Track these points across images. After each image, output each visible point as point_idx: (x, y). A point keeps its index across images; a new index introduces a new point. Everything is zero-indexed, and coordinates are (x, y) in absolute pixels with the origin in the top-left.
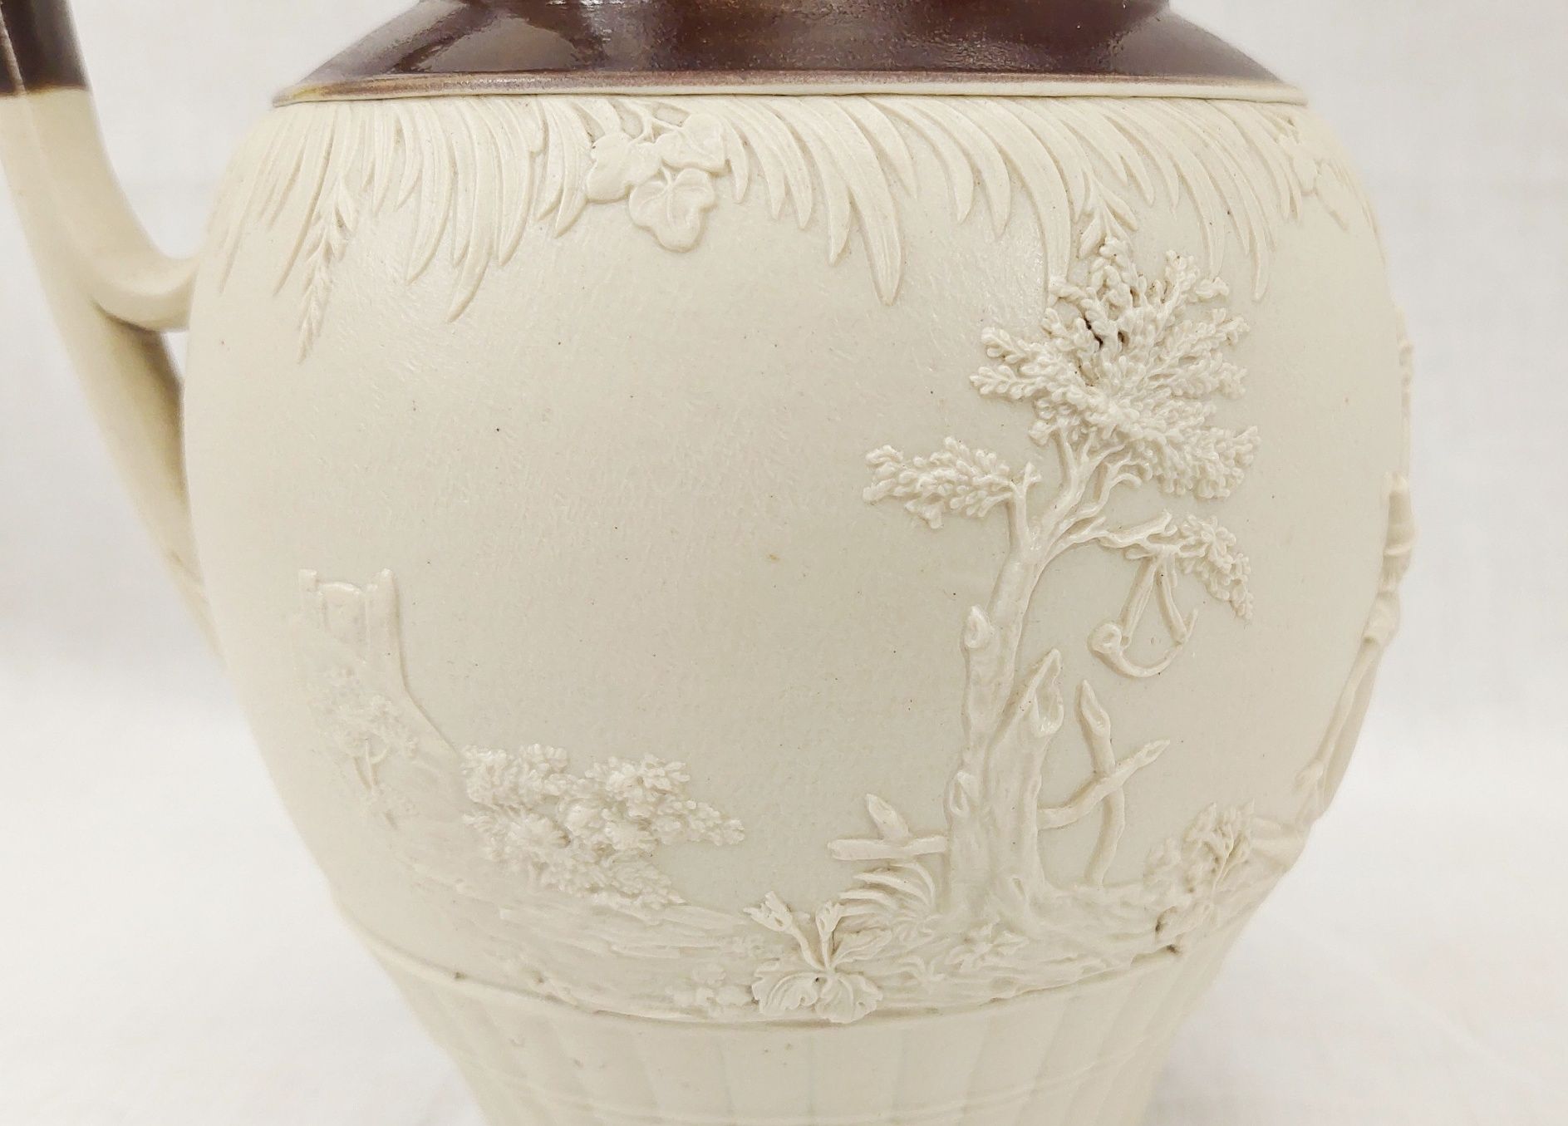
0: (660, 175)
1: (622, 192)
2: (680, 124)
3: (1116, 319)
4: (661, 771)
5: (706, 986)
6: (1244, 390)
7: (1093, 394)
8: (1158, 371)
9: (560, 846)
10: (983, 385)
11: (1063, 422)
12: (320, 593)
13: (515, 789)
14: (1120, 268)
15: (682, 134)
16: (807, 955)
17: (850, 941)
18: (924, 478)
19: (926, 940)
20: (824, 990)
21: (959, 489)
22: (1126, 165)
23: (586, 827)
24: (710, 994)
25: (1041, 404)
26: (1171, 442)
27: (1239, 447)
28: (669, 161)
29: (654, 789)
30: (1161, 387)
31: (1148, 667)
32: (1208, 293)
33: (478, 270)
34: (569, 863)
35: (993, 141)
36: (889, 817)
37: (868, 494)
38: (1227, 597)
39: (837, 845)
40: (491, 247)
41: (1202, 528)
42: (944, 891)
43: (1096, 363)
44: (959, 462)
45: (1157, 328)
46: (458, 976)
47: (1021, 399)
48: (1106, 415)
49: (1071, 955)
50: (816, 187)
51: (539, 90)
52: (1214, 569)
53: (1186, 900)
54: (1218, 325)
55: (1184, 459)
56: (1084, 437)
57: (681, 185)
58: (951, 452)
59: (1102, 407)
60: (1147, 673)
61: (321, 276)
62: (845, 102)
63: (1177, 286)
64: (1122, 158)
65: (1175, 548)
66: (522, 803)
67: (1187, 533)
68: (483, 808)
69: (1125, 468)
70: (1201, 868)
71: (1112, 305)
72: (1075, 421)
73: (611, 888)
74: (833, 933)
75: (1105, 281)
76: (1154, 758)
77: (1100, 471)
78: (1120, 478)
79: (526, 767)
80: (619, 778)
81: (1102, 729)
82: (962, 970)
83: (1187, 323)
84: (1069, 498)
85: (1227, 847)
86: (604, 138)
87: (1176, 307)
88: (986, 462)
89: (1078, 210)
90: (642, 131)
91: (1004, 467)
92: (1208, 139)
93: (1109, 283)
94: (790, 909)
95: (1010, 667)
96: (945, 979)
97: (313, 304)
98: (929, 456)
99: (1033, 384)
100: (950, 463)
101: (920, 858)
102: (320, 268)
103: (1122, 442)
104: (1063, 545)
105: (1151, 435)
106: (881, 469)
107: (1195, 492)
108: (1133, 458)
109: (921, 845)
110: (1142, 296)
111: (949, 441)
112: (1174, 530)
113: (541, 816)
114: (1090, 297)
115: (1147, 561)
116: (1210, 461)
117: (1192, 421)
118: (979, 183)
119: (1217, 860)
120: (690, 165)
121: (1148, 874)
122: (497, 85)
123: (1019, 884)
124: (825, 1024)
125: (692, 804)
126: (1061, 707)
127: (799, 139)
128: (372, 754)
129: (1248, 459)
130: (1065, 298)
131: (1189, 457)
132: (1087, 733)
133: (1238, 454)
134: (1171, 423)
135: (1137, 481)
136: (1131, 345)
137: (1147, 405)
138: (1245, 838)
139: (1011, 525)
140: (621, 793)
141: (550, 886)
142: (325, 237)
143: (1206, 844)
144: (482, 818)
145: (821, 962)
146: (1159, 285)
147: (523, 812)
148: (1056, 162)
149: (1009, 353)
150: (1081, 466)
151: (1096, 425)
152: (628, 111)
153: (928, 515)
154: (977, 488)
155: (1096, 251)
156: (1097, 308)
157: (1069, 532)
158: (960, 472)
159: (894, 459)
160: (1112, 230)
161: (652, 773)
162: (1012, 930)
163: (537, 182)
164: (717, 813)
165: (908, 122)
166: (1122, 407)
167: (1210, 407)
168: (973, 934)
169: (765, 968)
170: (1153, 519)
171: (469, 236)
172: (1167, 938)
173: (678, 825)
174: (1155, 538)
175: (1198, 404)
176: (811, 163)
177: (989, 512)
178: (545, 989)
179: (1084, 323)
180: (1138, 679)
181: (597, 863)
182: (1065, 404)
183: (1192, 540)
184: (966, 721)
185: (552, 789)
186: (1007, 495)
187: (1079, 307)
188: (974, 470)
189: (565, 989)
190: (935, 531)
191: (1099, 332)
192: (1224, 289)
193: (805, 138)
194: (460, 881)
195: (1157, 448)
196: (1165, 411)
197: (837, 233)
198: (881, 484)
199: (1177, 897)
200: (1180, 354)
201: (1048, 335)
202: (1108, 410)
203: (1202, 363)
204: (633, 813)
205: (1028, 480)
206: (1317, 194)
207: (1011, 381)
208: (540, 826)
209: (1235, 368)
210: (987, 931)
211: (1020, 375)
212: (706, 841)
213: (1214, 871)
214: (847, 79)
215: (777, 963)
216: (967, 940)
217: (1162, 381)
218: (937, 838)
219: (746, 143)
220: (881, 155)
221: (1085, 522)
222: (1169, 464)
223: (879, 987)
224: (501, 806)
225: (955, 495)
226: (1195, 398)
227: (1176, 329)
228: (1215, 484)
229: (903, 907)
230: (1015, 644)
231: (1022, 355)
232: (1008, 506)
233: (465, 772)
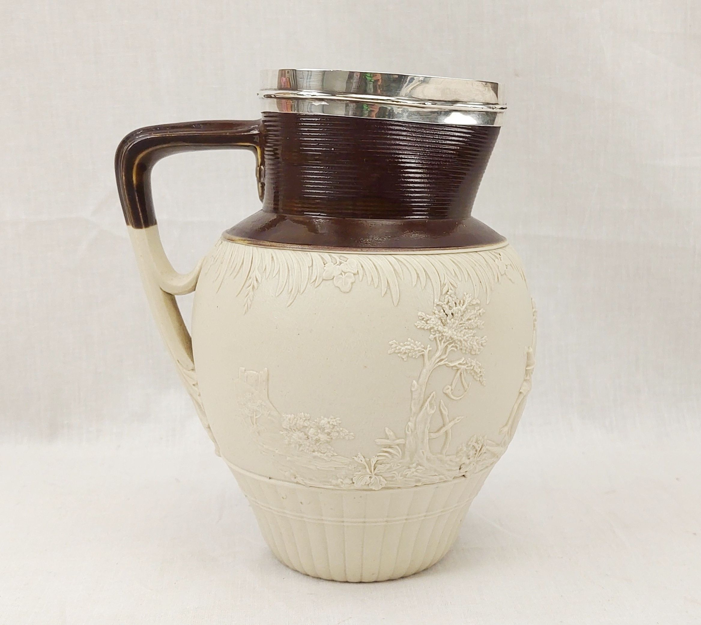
0: (341, 274)
1: (332, 278)
2: (346, 261)
3: (451, 310)
4: (334, 420)
5: (341, 478)
6: (483, 327)
7: (445, 328)
8: (461, 322)
9: (305, 439)
10: (418, 326)
11: (437, 335)
12: (246, 373)
13: (295, 424)
14: (452, 297)
15: (347, 264)
16: (368, 470)
17: (379, 466)
18: (403, 348)
19: (399, 467)
20: (372, 480)
21: (411, 351)
22: (454, 271)
23: (314, 434)
24: (342, 481)
25: (432, 330)
26: (464, 340)
27: (482, 341)
28: (344, 271)
29: (332, 424)
30: (462, 326)
31: (458, 397)
32: (475, 303)
33: (295, 295)
34: (308, 444)
35: (422, 266)
36: (390, 434)
37: (389, 352)
38: (478, 379)
39: (377, 440)
40: (298, 289)
41: (472, 362)
42: (404, 453)
43: (446, 321)
44: (412, 344)
45: (461, 312)
46: (270, 478)
47: (427, 329)
48: (448, 334)
49: (437, 474)
50: (379, 278)
51: (310, 250)
52: (475, 372)
53: (467, 461)
54: (477, 311)
55: (468, 344)
56: (442, 339)
57: (346, 277)
58: (409, 342)
59: (447, 331)
60: (458, 398)
61: (251, 293)
62: (386, 256)
63: (467, 301)
64: (453, 270)
65: (465, 367)
66: (297, 428)
67: (468, 363)
68: (286, 430)
69: (452, 347)
70: (472, 452)
71: (450, 306)
72: (440, 335)
73: (318, 451)
74: (375, 464)
75: (448, 301)
76: (459, 421)
77: (447, 347)
78: (452, 349)
79: (299, 419)
80: (324, 421)
81: (445, 413)
82: (407, 476)
83: (469, 310)
84: (438, 354)
85: (479, 447)
86: (327, 264)
87: (466, 307)
88: (418, 345)
89: (442, 283)
90: (337, 263)
91: (423, 346)
92: (476, 264)
93: (449, 301)
94: (364, 458)
95: (422, 396)
96: (403, 479)
97: (249, 300)
98: (404, 343)
99: (430, 326)
100: (410, 345)
101: (398, 445)
102: (251, 292)
103: (452, 340)
104: (437, 365)
105: (459, 338)
106: (392, 346)
107: (470, 353)
108: (455, 344)
109: (398, 441)
110: (458, 304)
111: (409, 339)
112: (465, 362)
113: (302, 432)
114: (445, 305)
115: (458, 370)
116: (474, 345)
117: (470, 335)
118: (418, 277)
119: (476, 451)
120: (349, 272)
121: (457, 453)
122: (299, 248)
123: (423, 452)
124: (371, 490)
125: (341, 429)
126: (435, 407)
127: (375, 266)
128: (256, 416)
129: (484, 344)
130: (438, 305)
131: (469, 344)
132: (442, 413)
133: (482, 343)
134: (464, 335)
135: (456, 349)
136: (454, 316)
137: (458, 331)
138: (484, 445)
139: (424, 360)
140: (324, 425)
141: (302, 450)
142: (252, 283)
143: (473, 446)
144: (286, 432)
145: (371, 472)
146: (462, 301)
147: (297, 431)
148: (437, 271)
149: (425, 318)
150: (441, 346)
151: (445, 336)
152: (333, 257)
153: (403, 357)
154: (416, 351)
155: (446, 293)
156: (446, 307)
157: (438, 362)
158: (412, 347)
159: (396, 343)
160: (450, 288)
161: (332, 420)
162: (421, 466)
163: (310, 274)
164: (348, 431)
165: (401, 262)
166: (452, 331)
167: (474, 331)
168: (411, 466)
169: (357, 473)
170: (460, 359)
171: (293, 286)
172: (463, 472)
173: (337, 434)
174: (460, 364)
175: (471, 330)
176: (378, 272)
177: (418, 357)
178: (295, 480)
179: (443, 311)
180: (455, 400)
181: (315, 444)
182: (438, 330)
183: (469, 365)
184: (411, 409)
185: (306, 425)
186: (423, 353)
187: (442, 307)
188: (415, 347)
189: (302, 480)
190: (406, 361)
191: (447, 313)
192: (479, 302)
193: (377, 266)
194: (277, 449)
195: (461, 341)
196: (463, 332)
197: (384, 289)
198: (392, 349)
199: (465, 460)
200: (467, 318)
201: (434, 314)
202: (448, 332)
203: (472, 321)
204: (326, 431)
205: (428, 349)
206: (506, 275)
207: (425, 325)
208: (301, 435)
209: (481, 321)
210: (414, 465)
211: (427, 323)
212: (344, 438)
213: (475, 454)
214: (387, 250)
215: (360, 472)
216: (409, 468)
217: (462, 325)
218: (403, 440)
219: (362, 267)
220: (395, 270)
221: (442, 360)
222: (463, 345)
223: (386, 480)
224: (291, 429)
225: (410, 352)
226: (471, 329)
227: (466, 312)
228: (475, 351)
229: (393, 458)
230: (424, 390)
231: (427, 319)
232: (423, 355)
233: (282, 420)
